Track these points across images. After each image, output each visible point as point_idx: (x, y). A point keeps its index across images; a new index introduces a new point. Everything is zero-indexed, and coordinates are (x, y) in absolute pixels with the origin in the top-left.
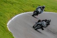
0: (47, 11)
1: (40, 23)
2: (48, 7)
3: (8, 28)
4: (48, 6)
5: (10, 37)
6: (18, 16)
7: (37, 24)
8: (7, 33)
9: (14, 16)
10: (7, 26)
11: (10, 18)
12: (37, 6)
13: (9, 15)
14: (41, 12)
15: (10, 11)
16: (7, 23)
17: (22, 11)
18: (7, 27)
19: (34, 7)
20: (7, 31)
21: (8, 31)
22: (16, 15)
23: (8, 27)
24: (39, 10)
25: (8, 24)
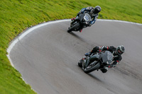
0: (106, 18)
1: (97, 55)
2: (109, 9)
3: (10, 60)
4: (109, 4)
5: (15, 82)
6: (35, 30)
7: (88, 58)
8: (7, 72)
9: (24, 30)
10: (8, 56)
11: (14, 34)
12: (82, 4)
13: (11, 27)
14: (90, 22)
15: (13, 18)
16: (7, 47)
17: (45, 16)
18: (6, 57)
19: (74, 7)
20: (8, 67)
21: (10, 66)
22: (29, 27)
23: (9, 58)
24: (86, 18)
25: (9, 50)
